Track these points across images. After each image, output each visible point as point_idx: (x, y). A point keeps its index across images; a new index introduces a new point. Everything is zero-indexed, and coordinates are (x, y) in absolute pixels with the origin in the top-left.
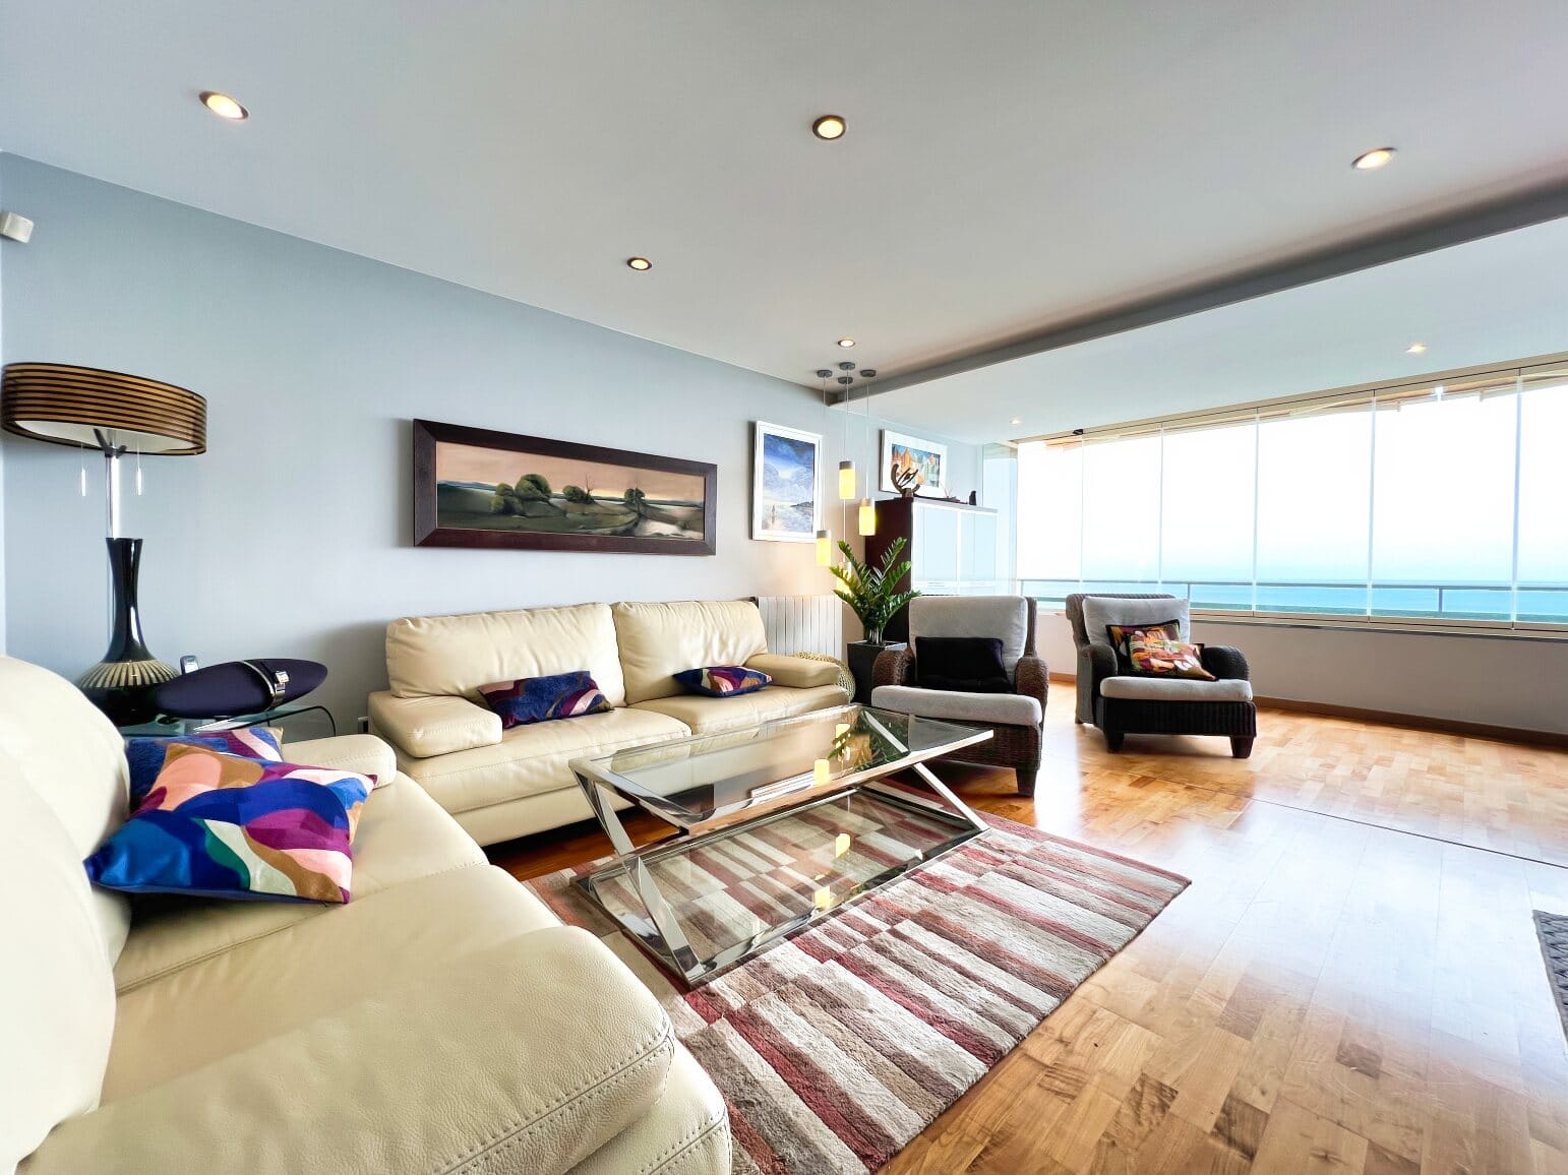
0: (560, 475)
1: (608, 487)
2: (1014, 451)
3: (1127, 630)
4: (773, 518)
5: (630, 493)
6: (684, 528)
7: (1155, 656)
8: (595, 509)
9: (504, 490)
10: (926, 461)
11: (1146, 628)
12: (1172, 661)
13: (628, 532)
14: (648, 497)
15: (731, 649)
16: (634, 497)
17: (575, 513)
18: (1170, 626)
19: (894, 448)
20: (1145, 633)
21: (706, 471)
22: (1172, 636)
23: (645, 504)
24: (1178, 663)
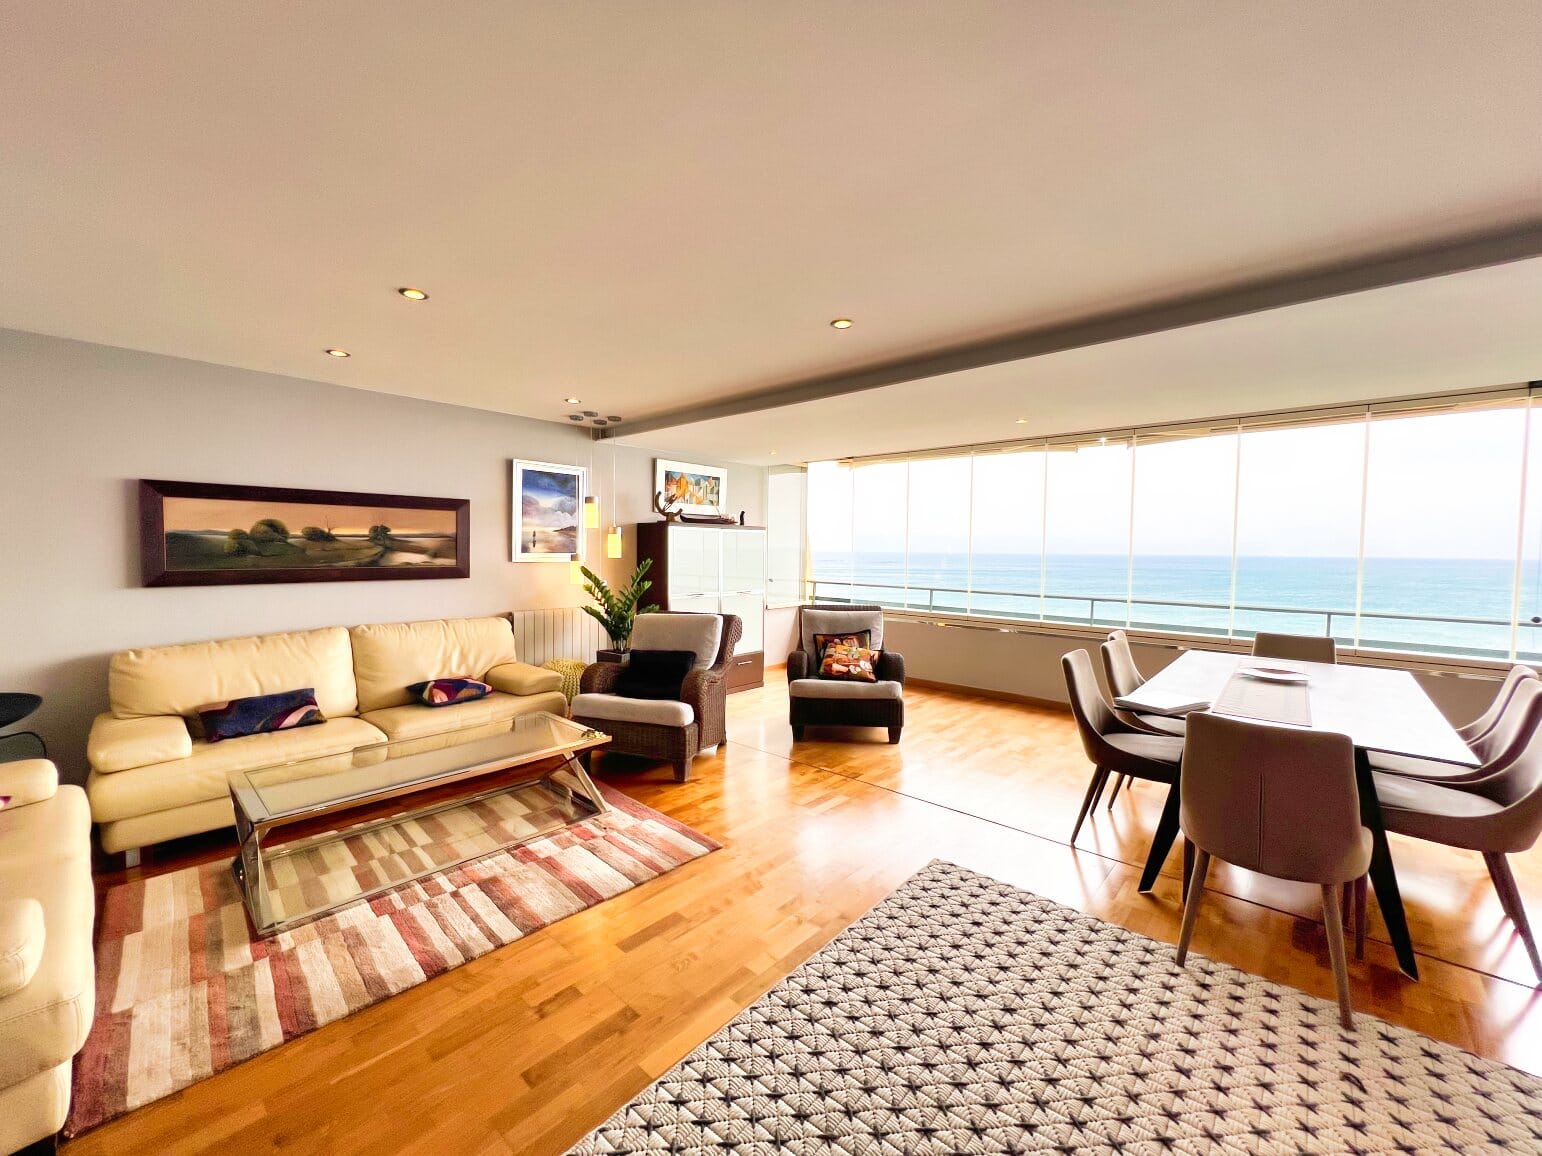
0: (296, 520)
1: (350, 526)
2: (804, 469)
3: (828, 638)
4: (534, 543)
5: (375, 529)
6: (435, 555)
7: (838, 661)
8: (337, 545)
9: (238, 535)
10: (703, 483)
11: (843, 637)
12: (848, 666)
13: (374, 562)
14: (394, 532)
15: (471, 660)
16: (380, 533)
17: (315, 550)
18: (862, 635)
19: (668, 476)
20: (842, 641)
21: (459, 506)
22: (862, 644)
23: (392, 538)
24: (852, 668)
